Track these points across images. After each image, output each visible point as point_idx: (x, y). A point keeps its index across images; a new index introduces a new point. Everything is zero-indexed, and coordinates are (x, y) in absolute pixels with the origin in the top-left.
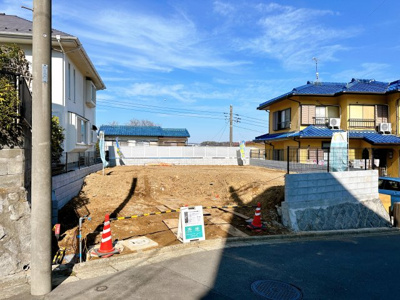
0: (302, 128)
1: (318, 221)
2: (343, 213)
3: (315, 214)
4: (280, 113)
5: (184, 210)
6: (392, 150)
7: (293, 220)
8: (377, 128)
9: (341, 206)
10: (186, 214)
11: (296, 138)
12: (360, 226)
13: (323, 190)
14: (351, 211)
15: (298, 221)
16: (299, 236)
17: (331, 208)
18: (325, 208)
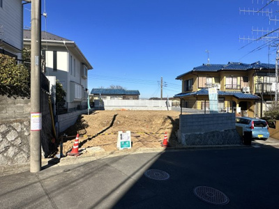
0: (199, 90)
1: (198, 140)
2: (214, 136)
3: (196, 136)
4: (188, 81)
5: (120, 133)
6: (250, 103)
7: (183, 140)
8: (242, 90)
9: (213, 132)
10: (121, 135)
11: (195, 95)
12: (223, 144)
13: (202, 123)
14: (218, 136)
15: (186, 140)
16: (185, 148)
17: (206, 134)
18: (203, 133)
